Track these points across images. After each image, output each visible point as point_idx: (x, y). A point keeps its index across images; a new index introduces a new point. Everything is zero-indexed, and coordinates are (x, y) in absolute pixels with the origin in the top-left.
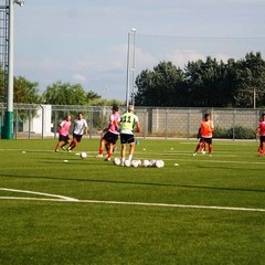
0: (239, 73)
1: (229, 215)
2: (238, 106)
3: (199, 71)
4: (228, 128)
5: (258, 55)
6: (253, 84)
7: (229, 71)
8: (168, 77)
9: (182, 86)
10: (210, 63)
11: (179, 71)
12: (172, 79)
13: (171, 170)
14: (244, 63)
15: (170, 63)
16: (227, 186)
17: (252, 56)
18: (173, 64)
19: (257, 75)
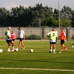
0: (33, 12)
1: (30, 72)
2: (33, 26)
3: (17, 12)
4: (29, 35)
5: (41, 5)
6: (39, 17)
7: (29, 11)
8: (4, 14)
9: (9, 18)
10: (21, 8)
11: (8, 11)
12: (5, 15)
13: (6, 53)
14: (35, 8)
15: (4, 8)
16: (29, 60)
17: (38, 5)
18: (6, 9)
19: (41, 13)
